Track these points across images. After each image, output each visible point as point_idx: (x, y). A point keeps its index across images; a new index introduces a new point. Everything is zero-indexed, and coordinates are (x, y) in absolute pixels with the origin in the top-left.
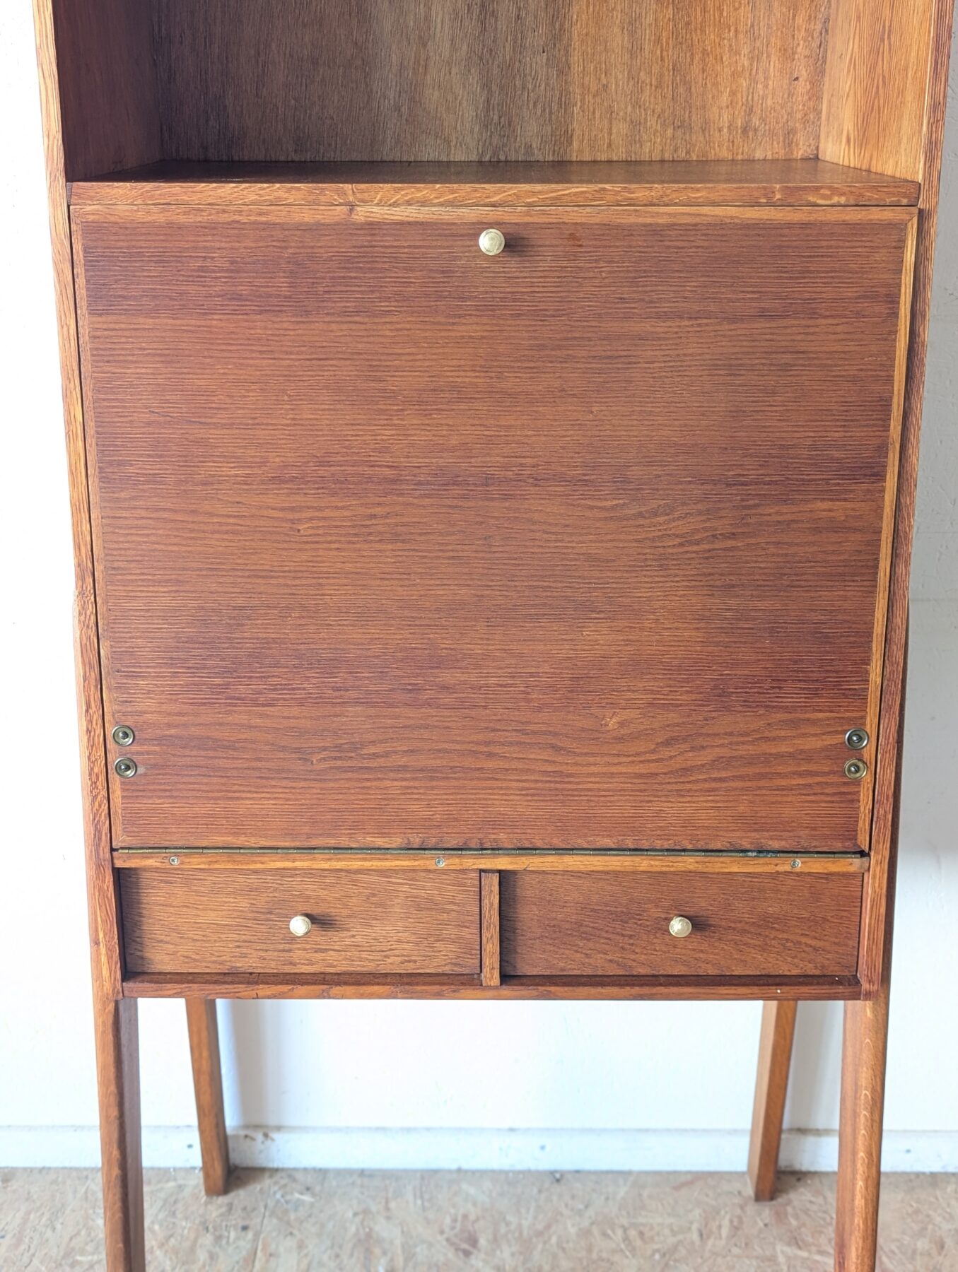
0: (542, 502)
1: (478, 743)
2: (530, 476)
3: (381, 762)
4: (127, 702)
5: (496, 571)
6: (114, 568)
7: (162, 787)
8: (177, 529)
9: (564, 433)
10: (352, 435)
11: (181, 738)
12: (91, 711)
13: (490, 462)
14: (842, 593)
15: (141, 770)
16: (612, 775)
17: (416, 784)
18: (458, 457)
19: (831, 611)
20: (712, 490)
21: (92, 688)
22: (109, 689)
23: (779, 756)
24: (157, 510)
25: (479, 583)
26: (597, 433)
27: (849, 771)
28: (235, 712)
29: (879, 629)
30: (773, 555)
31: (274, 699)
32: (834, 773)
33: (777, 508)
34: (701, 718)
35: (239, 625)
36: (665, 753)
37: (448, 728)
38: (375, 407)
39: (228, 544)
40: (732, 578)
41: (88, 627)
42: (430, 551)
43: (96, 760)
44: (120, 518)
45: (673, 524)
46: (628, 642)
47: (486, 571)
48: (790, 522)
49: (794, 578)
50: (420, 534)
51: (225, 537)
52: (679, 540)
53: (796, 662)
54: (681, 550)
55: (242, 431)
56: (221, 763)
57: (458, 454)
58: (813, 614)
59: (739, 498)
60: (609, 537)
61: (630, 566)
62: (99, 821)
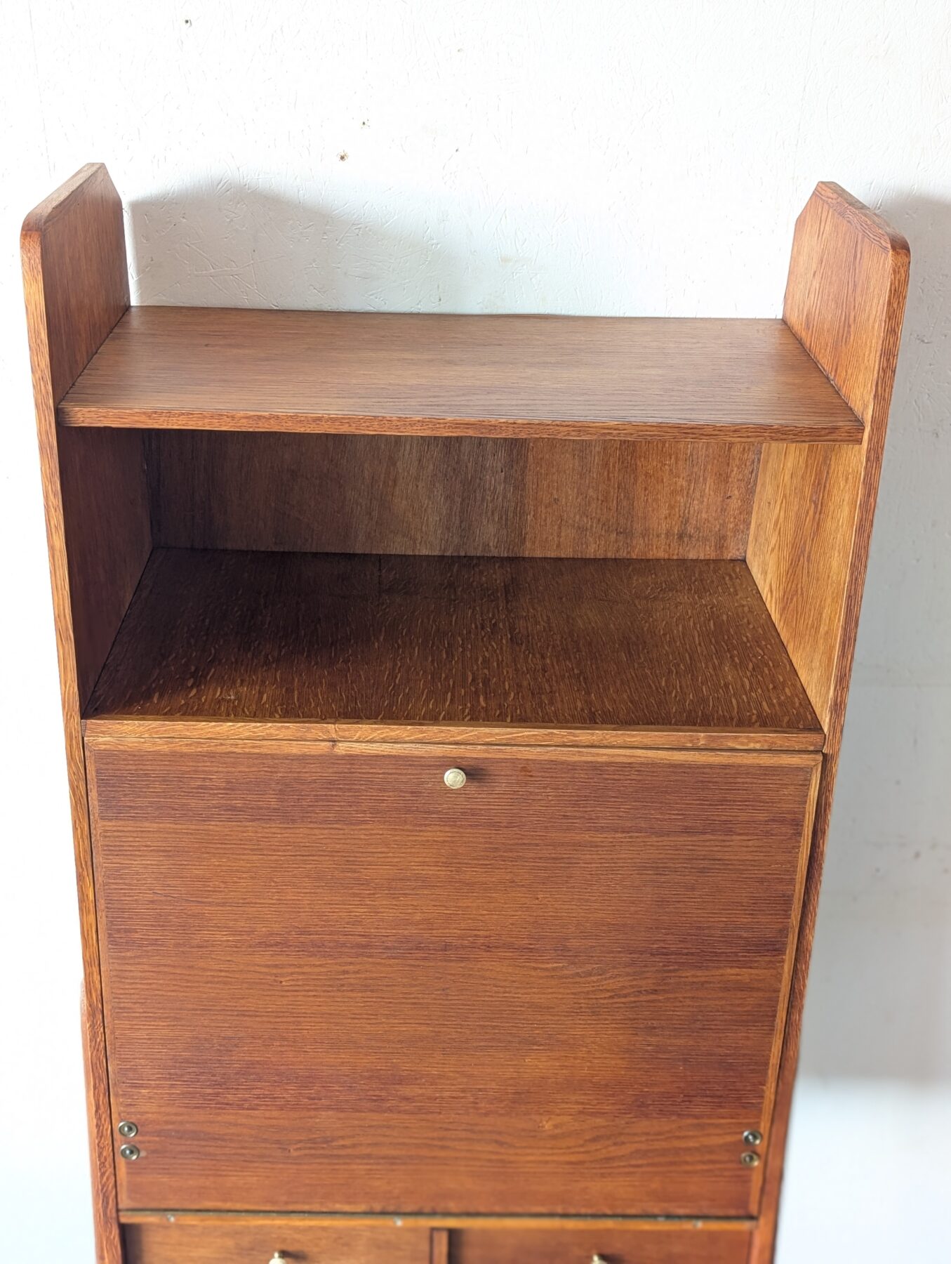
0: (493, 963)
1: (433, 1139)
2: (483, 944)
3: (349, 1151)
4: (131, 1105)
5: (452, 1014)
6: (120, 1008)
7: (161, 1166)
8: (175, 980)
9: (513, 913)
10: (329, 912)
11: (177, 1131)
12: (100, 1112)
13: (450, 933)
14: (745, 1034)
15: (143, 1154)
16: (547, 1162)
17: (379, 1167)
18: (421, 929)
19: (736, 1047)
20: (639, 958)
21: (101, 1095)
22: (116, 1095)
23: (688, 1149)
24: (159, 966)
25: (437, 1022)
26: (541, 914)
27: (745, 1160)
28: (224, 1114)
29: (774, 1060)
30: (689, 1006)
31: (258, 1105)
32: (732, 1161)
33: (693, 973)
34: (623, 1122)
35: (227, 1051)
36: (592, 1147)
37: (407, 1127)
38: (351, 891)
39: (219, 991)
40: (654, 1022)
41: (98, 1050)
42: (393, 998)
43: (104, 1147)
44: (126, 971)
45: (605, 982)
46: (563, 1067)
47: (443, 1014)
48: (703, 983)
49: (705, 1023)
50: (387, 986)
51: (217, 986)
52: (609, 994)
53: (704, 1083)
54: (611, 1001)
55: (234, 908)
56: (211, 1150)
57: (421, 927)
58: (720, 1049)
59: (661, 964)
60: (550, 990)
61: (567, 1012)
62: (106, 1191)
